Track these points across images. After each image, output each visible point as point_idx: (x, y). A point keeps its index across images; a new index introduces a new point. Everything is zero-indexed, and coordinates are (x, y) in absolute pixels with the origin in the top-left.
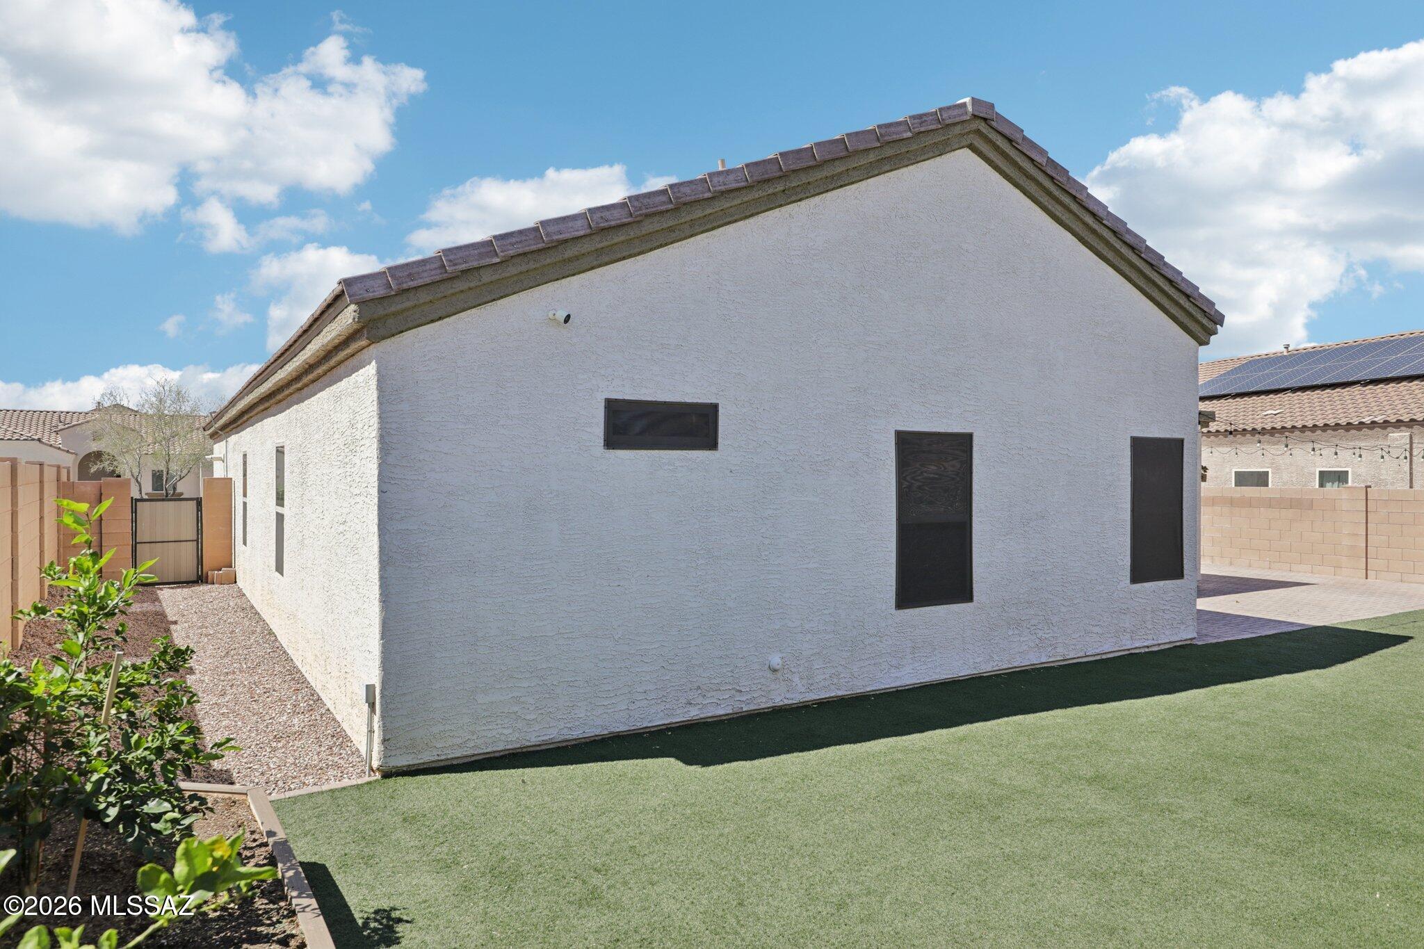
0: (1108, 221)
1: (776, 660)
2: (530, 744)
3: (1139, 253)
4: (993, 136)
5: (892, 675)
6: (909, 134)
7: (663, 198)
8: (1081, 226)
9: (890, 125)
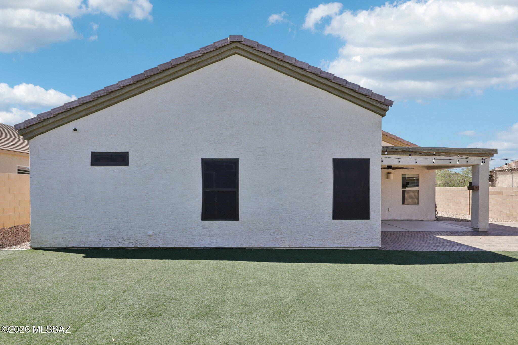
0: (310, 70)
1: (150, 233)
2: (69, 247)
3: (331, 81)
4: (244, 47)
5: (200, 243)
6: (200, 55)
7: (103, 92)
8: (297, 74)
9: (189, 54)
